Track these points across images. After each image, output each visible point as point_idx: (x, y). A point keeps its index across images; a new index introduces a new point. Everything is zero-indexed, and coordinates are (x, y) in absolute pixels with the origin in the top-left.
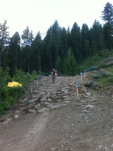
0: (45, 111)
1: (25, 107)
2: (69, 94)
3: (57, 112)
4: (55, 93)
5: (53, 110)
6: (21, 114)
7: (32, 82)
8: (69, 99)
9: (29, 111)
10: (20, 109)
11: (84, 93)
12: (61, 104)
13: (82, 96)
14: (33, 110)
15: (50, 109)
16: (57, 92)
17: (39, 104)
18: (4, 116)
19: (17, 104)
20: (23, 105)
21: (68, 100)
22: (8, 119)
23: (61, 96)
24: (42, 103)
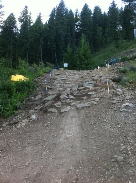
0: (70, 110)
1: (42, 106)
2: (96, 91)
3: (88, 112)
4: (77, 90)
5: (80, 108)
6: (38, 113)
7: (41, 76)
8: (98, 96)
9: (48, 110)
10: (36, 109)
11: (114, 89)
12: (89, 101)
13: (114, 92)
14: (53, 109)
15: (77, 108)
16: (78, 87)
17: (59, 102)
18: (16, 117)
19: (28, 103)
20: (37, 103)
21: (96, 97)
22: (23, 121)
23: (85, 92)
24: (63, 101)
